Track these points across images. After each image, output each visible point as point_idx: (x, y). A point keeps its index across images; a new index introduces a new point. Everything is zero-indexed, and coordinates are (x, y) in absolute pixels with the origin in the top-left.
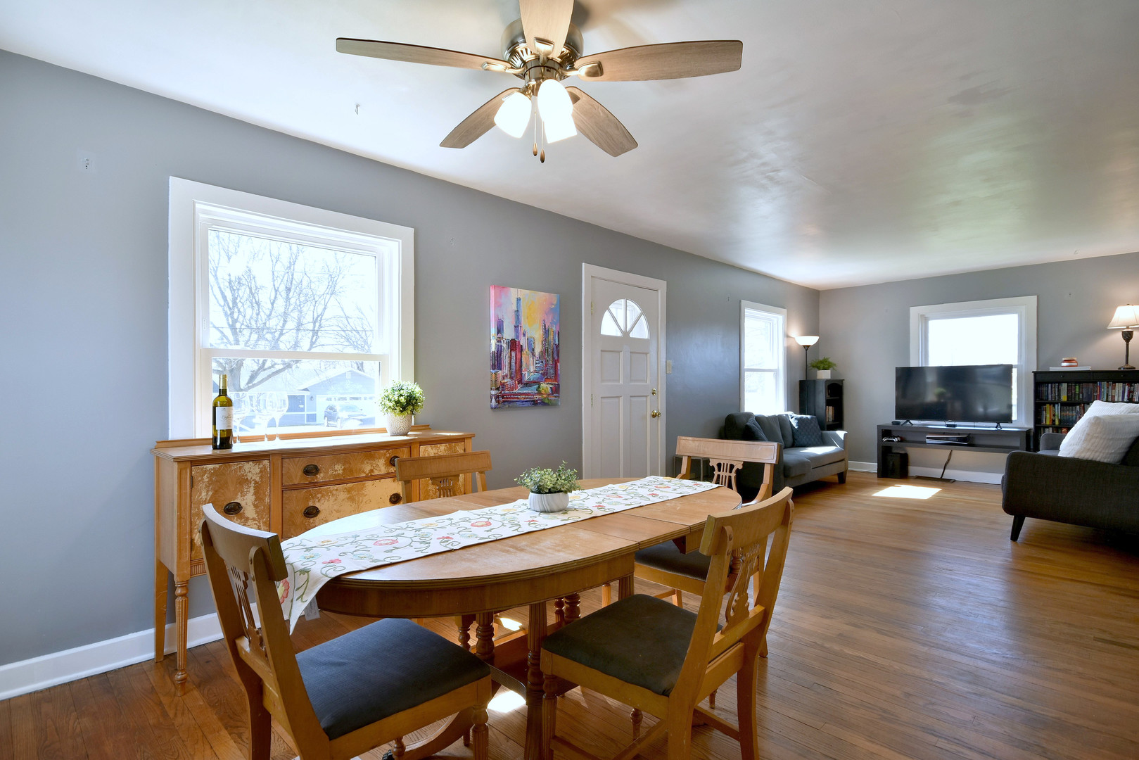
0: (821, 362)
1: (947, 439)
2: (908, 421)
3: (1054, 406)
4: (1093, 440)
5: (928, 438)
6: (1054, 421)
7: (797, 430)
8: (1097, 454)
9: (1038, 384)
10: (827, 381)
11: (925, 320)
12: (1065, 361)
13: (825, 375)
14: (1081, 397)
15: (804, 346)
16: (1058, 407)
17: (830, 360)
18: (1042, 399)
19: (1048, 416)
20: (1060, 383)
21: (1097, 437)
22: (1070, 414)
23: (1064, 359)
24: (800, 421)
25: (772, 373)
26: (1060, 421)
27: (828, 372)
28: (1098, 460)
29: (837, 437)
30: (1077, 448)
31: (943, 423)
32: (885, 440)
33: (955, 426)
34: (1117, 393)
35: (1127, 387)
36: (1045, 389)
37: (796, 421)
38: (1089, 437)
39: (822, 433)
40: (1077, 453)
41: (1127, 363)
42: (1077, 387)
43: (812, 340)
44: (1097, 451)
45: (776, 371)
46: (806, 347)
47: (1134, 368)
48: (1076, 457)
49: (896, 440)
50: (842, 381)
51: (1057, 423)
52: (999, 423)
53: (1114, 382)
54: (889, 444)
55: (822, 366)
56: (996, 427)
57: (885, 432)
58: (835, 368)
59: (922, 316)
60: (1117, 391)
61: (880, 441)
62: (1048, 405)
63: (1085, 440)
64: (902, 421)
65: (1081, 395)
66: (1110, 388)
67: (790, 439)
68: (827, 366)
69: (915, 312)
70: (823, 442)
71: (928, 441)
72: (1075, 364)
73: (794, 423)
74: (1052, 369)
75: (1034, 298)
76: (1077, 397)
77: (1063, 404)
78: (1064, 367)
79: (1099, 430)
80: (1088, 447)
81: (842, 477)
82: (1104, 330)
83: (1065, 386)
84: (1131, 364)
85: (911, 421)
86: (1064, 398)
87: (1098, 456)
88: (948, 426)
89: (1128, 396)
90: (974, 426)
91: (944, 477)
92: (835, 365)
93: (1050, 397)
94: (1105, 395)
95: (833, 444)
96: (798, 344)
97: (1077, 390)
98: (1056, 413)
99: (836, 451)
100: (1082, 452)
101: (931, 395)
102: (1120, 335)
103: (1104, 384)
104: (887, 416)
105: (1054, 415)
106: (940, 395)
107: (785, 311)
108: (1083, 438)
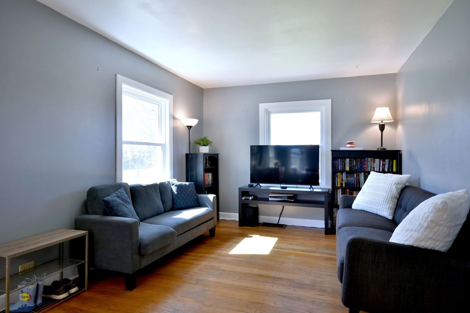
0: (202, 140)
1: (281, 197)
2: (258, 184)
3: (342, 174)
4: (437, 228)
5: (270, 197)
6: (342, 184)
7: (176, 195)
8: (437, 243)
9: (334, 159)
10: (205, 154)
11: (268, 113)
12: (349, 143)
13: (204, 150)
14: (356, 168)
15: (188, 127)
16: (344, 174)
17: (209, 139)
18: (336, 170)
19: (339, 181)
20: (345, 158)
21: (441, 225)
22: (351, 179)
23: (348, 142)
24: (179, 187)
25: (160, 147)
26: (345, 183)
27: (207, 147)
28: (437, 249)
29: (209, 199)
30: (416, 235)
31: (279, 185)
32: (243, 198)
33: (286, 188)
34: (376, 166)
35: (381, 162)
36: (337, 162)
37: (176, 188)
38: (433, 224)
39: (197, 197)
40: (416, 240)
41: (382, 146)
42: (354, 161)
43: (193, 122)
44: (438, 240)
45: (163, 146)
46: (189, 127)
47: (386, 149)
48: (415, 245)
49: (251, 198)
50: (217, 155)
51: (344, 185)
52: (311, 186)
53: (374, 159)
54: (246, 202)
55: (202, 143)
56: (310, 189)
57: (244, 193)
58: (212, 144)
59: (267, 110)
60: (376, 164)
61: (240, 199)
62: (339, 173)
63: (428, 227)
64: (255, 184)
65: (356, 167)
66: (372, 162)
67: (169, 204)
68: (205, 143)
69: (263, 107)
70: (198, 204)
71: (270, 199)
72: (353, 146)
73: (174, 189)
74: (342, 149)
75: (329, 101)
76: (354, 167)
77: (347, 173)
78: (348, 147)
79: (445, 217)
80: (430, 236)
81: (212, 231)
82: (368, 124)
83: (348, 160)
84: (384, 146)
85: (260, 184)
86: (347, 168)
87: (438, 245)
88: (282, 188)
89: (382, 167)
90: (297, 187)
91: (280, 223)
92: (211, 142)
93: (340, 168)
94: (370, 167)
95: (206, 206)
96: (183, 125)
97: (354, 163)
98: (344, 179)
99: (207, 212)
100: (422, 240)
101: (272, 163)
102: (377, 127)
103: (369, 159)
104: (245, 181)
105: (342, 180)
106: (276, 164)
107: (171, 97)
108: (425, 225)
